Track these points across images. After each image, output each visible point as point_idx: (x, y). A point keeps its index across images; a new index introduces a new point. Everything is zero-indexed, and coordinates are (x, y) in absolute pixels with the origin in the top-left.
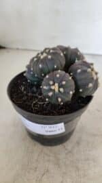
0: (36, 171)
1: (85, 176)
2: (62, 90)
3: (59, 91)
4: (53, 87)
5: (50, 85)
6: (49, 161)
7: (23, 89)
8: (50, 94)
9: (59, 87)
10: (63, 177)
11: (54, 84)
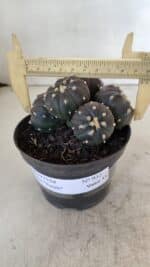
0: (78, 238)
1: (144, 236)
2: (104, 124)
3: (101, 126)
4: (92, 124)
5: (87, 122)
6: (94, 223)
7: (35, 141)
8: (91, 133)
9: (100, 121)
10: (116, 241)
11: (92, 120)
